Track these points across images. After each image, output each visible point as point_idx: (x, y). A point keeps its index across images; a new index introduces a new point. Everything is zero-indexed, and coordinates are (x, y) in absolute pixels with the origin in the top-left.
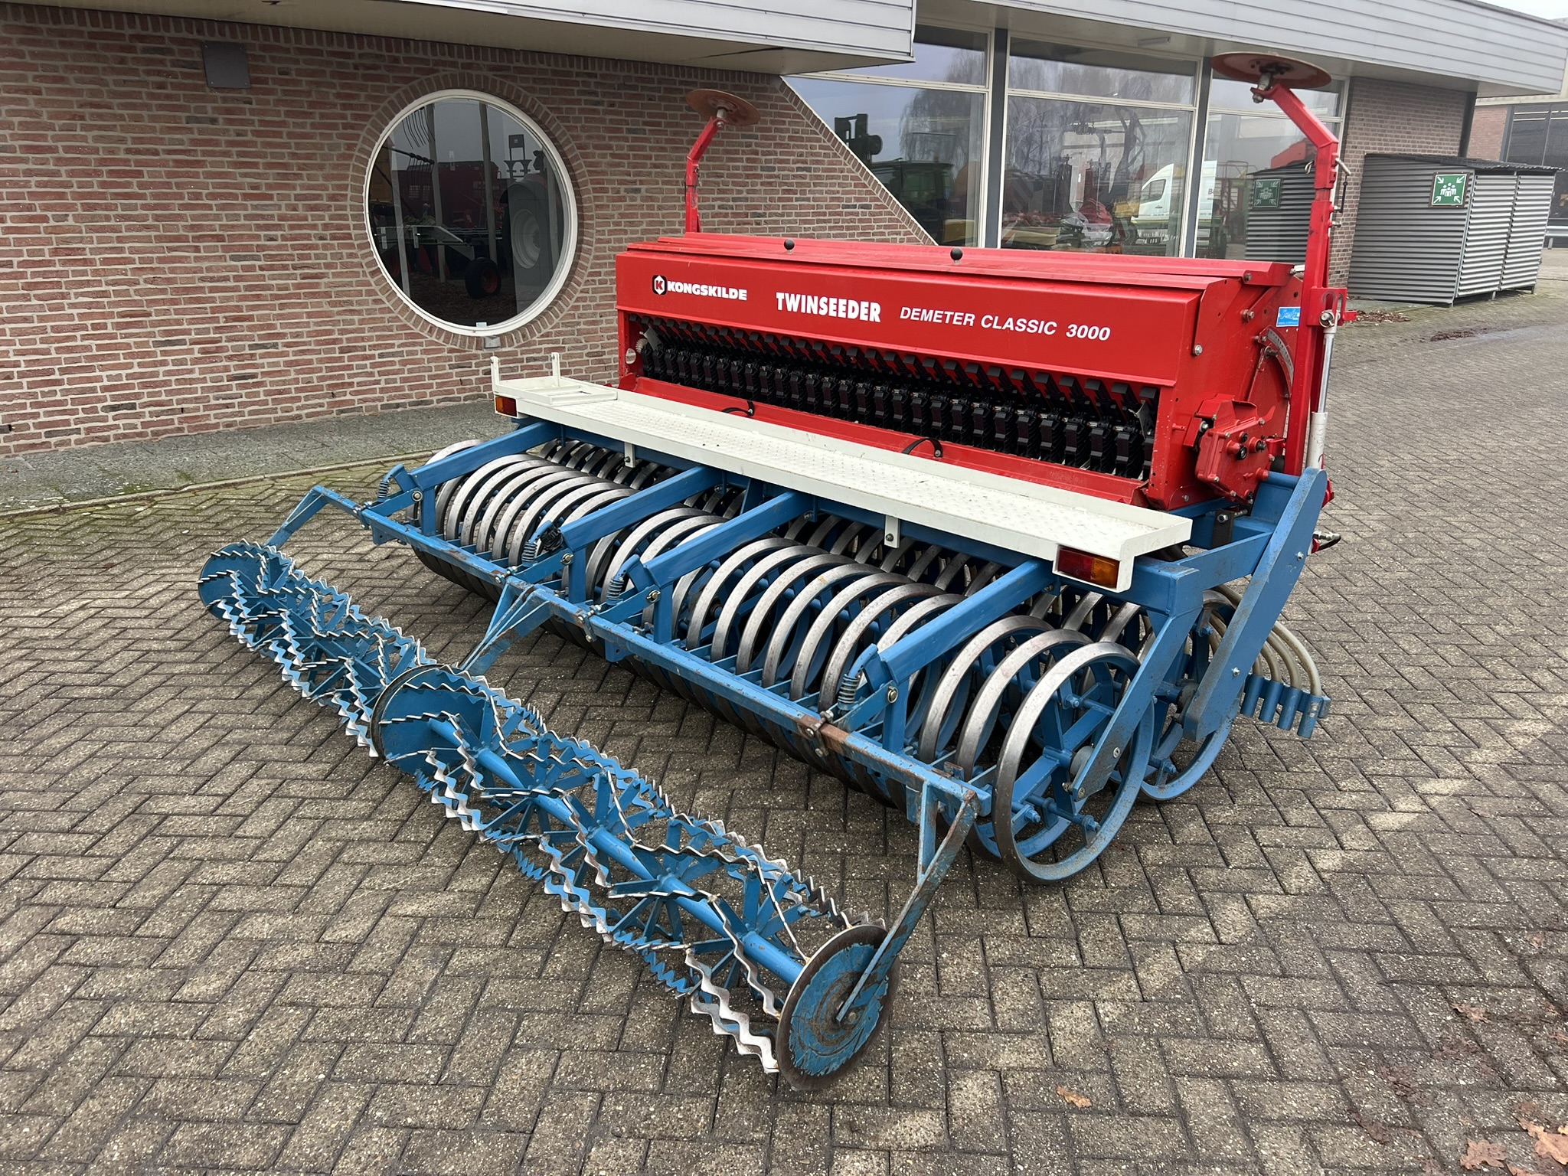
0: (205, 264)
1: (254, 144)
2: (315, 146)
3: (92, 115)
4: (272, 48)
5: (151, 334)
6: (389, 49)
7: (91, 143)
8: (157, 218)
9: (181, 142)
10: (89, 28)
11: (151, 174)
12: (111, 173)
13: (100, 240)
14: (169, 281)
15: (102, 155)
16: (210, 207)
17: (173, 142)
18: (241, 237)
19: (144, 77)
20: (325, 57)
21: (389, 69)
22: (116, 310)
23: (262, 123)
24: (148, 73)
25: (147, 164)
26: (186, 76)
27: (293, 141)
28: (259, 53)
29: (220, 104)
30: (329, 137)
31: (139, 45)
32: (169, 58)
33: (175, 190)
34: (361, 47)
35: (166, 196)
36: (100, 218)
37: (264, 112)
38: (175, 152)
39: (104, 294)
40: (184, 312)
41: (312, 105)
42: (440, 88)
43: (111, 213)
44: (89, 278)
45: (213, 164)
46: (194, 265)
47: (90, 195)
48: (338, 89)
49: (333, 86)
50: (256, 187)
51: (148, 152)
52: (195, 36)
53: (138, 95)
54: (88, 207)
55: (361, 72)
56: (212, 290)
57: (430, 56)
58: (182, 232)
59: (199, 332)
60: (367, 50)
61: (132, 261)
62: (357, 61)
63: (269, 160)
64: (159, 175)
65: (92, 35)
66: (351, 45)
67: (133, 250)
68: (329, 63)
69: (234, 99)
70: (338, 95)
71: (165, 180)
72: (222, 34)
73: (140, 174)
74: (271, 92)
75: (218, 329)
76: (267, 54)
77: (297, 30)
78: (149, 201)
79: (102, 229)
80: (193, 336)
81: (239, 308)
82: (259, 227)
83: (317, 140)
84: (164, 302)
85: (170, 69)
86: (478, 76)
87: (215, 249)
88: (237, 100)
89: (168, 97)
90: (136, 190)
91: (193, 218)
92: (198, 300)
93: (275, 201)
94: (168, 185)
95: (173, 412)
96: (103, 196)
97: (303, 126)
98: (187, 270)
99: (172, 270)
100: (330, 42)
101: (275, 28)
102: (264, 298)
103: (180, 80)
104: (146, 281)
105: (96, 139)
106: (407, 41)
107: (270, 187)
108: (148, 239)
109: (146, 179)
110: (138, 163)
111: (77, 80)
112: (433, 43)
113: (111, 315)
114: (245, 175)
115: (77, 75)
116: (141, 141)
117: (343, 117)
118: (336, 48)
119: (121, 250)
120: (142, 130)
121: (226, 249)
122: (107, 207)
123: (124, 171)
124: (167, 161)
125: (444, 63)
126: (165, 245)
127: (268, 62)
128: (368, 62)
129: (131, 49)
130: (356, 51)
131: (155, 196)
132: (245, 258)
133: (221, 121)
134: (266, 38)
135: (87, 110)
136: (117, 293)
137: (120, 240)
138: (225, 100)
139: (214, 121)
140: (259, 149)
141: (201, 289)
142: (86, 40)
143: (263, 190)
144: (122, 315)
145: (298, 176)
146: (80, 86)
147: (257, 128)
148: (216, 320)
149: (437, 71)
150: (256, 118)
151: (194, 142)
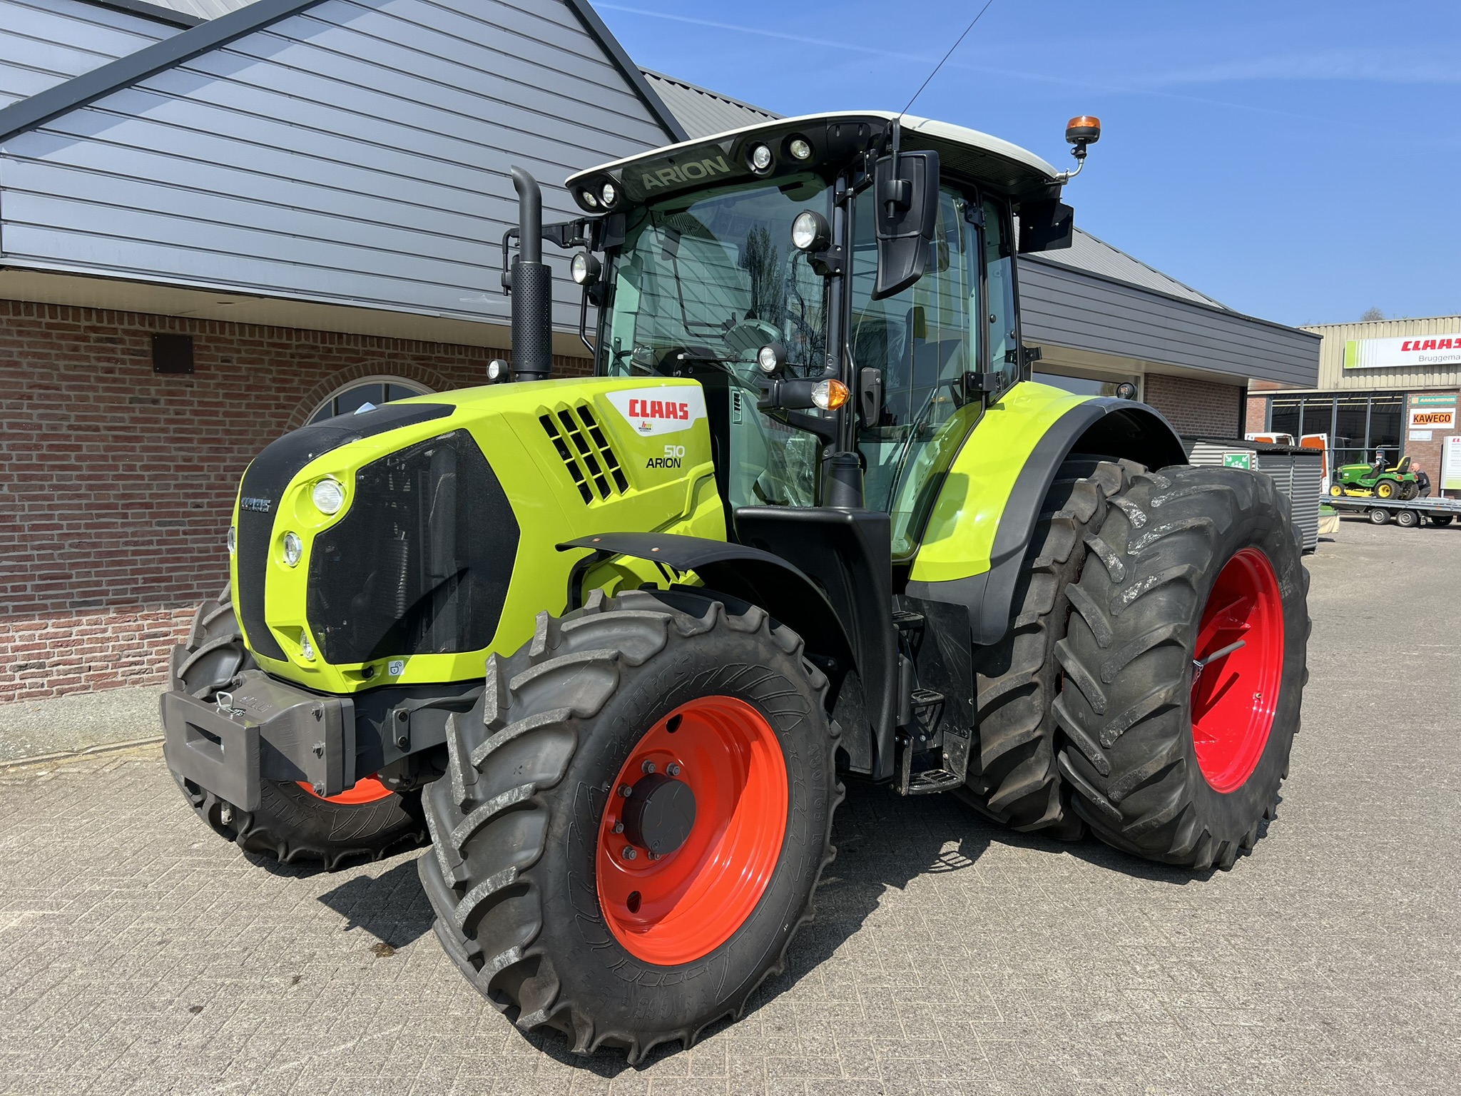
0: (130, 530)
1: (191, 422)
2: (248, 423)
3: (40, 395)
4: (218, 340)
5: (71, 595)
6: (323, 341)
7: (35, 420)
8: (90, 488)
9: (122, 420)
10: (47, 319)
11: (90, 448)
12: (51, 447)
13: (31, 508)
14: (94, 545)
15: (45, 431)
16: (142, 478)
17: (114, 419)
18: (168, 505)
19: (94, 363)
20: (265, 348)
21: (322, 358)
22: (37, 573)
23: (200, 403)
24: (99, 359)
25: (87, 439)
26: (133, 362)
27: (227, 419)
28: (203, 343)
29: (163, 387)
30: (263, 415)
31: (93, 335)
32: (120, 346)
33: (110, 462)
34: (298, 339)
35: (101, 468)
36: (34, 488)
37: (204, 394)
38: (115, 428)
39: (29, 558)
40: (105, 574)
41: (249, 388)
42: (367, 374)
43: (46, 483)
44: (16, 543)
45: (150, 439)
46: (120, 530)
47: (28, 467)
48: (275, 375)
49: (270, 372)
50: (189, 460)
51: (88, 428)
52: (147, 328)
53: (87, 378)
54: (23, 478)
55: (296, 360)
56: (135, 553)
57: (360, 347)
58: (112, 501)
59: (116, 592)
60: (303, 341)
61: (60, 527)
62: (294, 351)
63: (204, 435)
64: (98, 448)
65: (49, 326)
66: (289, 338)
67: (62, 517)
68: (268, 353)
69: (176, 383)
70: (274, 380)
71: (103, 453)
72: (172, 328)
73: (79, 448)
74: (213, 377)
75: (135, 590)
76: (212, 345)
77: (242, 325)
78: (85, 472)
79: (35, 498)
80: (111, 597)
81: (159, 570)
82: (187, 496)
83: (251, 418)
84: (86, 565)
85: (119, 356)
86: (402, 365)
87: (143, 515)
88: (180, 383)
89: (115, 380)
90: (73, 462)
91: (125, 487)
92: (119, 563)
93: (205, 472)
94: (105, 458)
95: (80, 670)
96: (40, 467)
97: (239, 405)
98: (112, 535)
99: (98, 536)
100: (271, 336)
101: (222, 323)
102: (185, 560)
103: (128, 366)
104: (71, 546)
105: (41, 417)
106: (340, 335)
107: (202, 459)
108: (79, 507)
109: (84, 452)
110: (78, 438)
111: (30, 365)
112: (364, 337)
113: (32, 578)
114: (180, 449)
115: (30, 359)
116: (84, 418)
117: (277, 398)
118: (276, 340)
119: (51, 517)
120: (86, 409)
121: (153, 515)
122: (43, 478)
123: (65, 446)
124: (107, 436)
125: (373, 353)
126: (94, 512)
127: (213, 352)
128: (305, 351)
129: (85, 339)
130: (294, 342)
131: (91, 468)
132: (170, 524)
133: (162, 402)
134: (213, 331)
135: (36, 391)
136: (41, 557)
137: (50, 507)
138: (168, 383)
139: (155, 402)
140: (196, 425)
141: (124, 553)
142: (44, 329)
143: (196, 462)
144: (42, 577)
145: (229, 450)
146: (31, 370)
147: (196, 407)
148: (136, 581)
149: (366, 360)
150: (196, 399)
151: (134, 420)
